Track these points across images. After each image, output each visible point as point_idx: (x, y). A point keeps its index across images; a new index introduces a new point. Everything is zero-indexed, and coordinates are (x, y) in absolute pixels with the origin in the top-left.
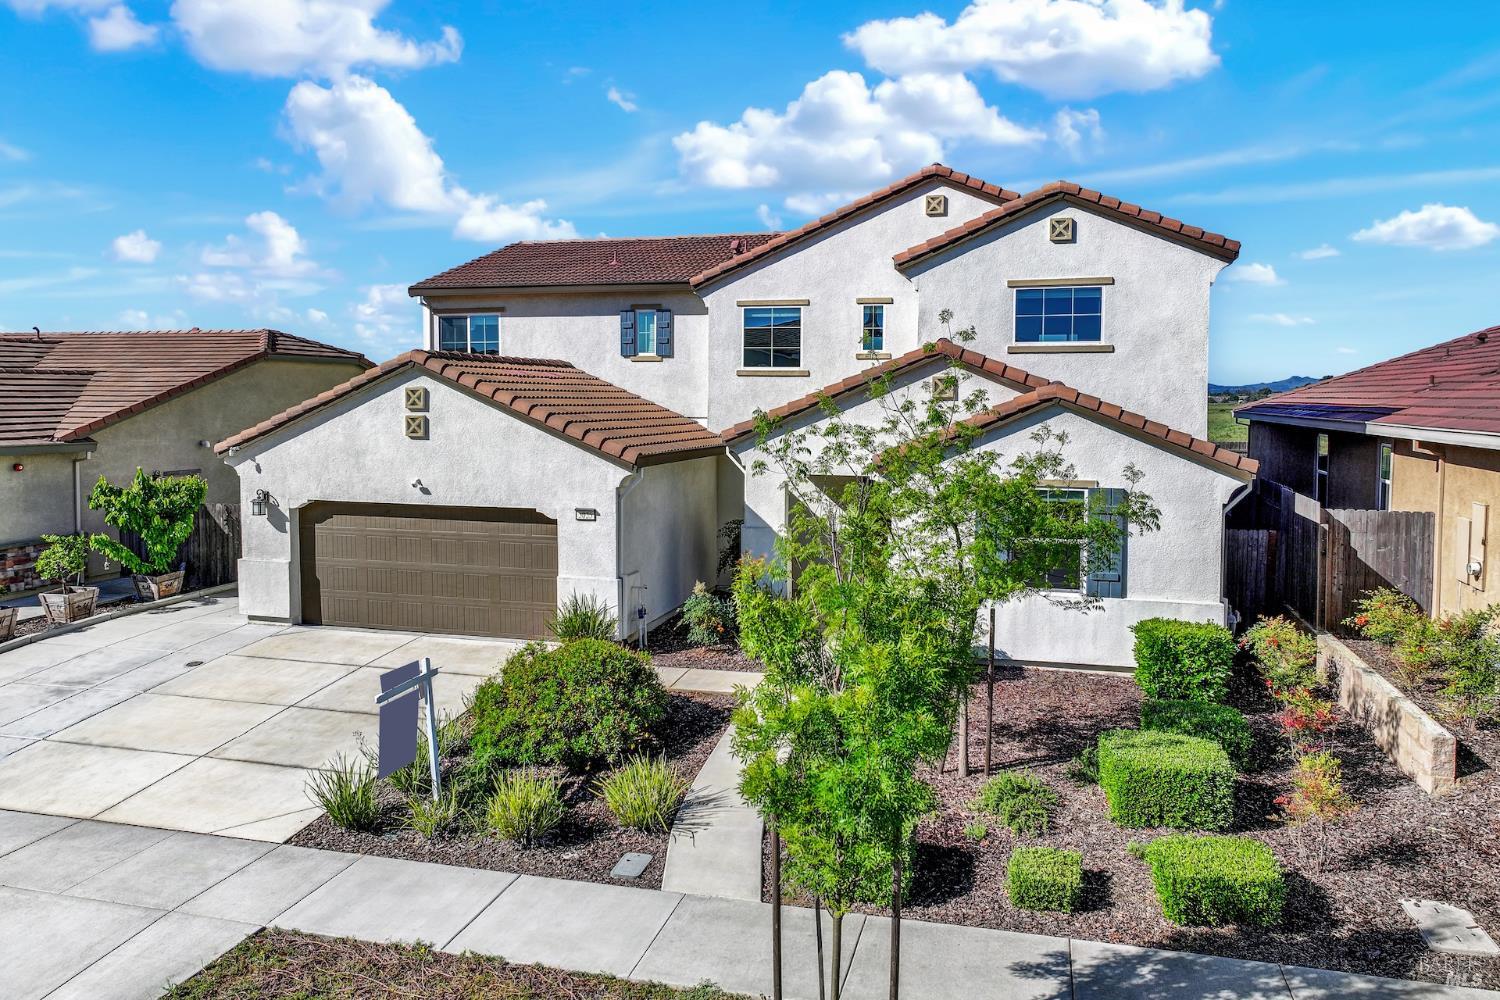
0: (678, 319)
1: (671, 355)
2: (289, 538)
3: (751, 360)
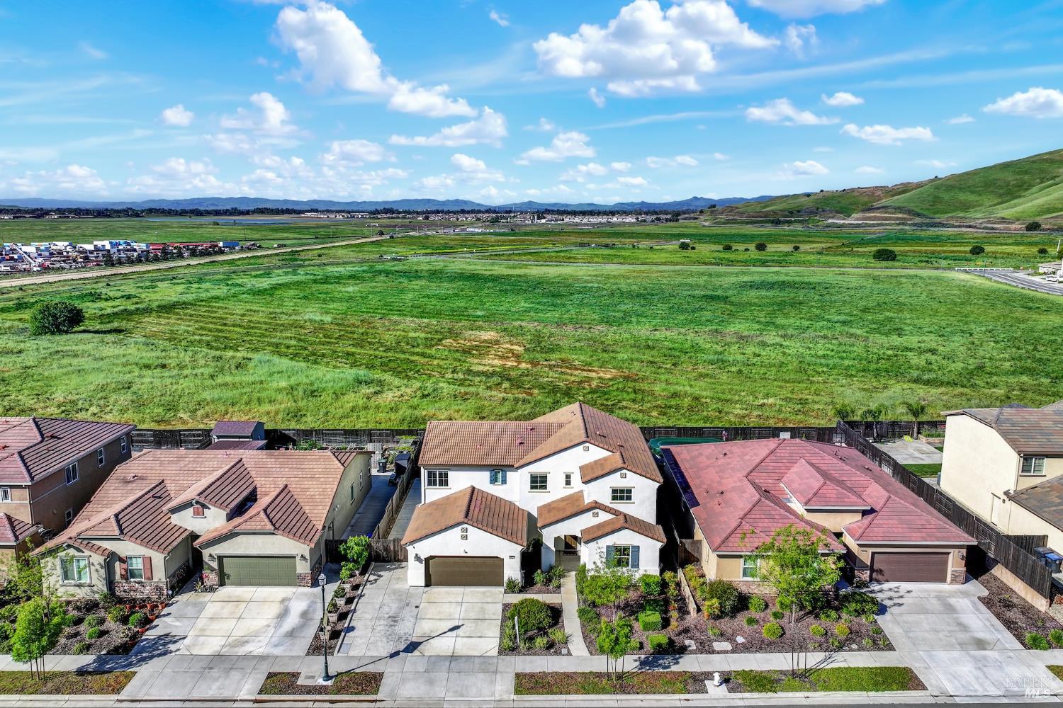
0: (507, 473)
1: (506, 484)
2: (423, 565)
3: (532, 488)
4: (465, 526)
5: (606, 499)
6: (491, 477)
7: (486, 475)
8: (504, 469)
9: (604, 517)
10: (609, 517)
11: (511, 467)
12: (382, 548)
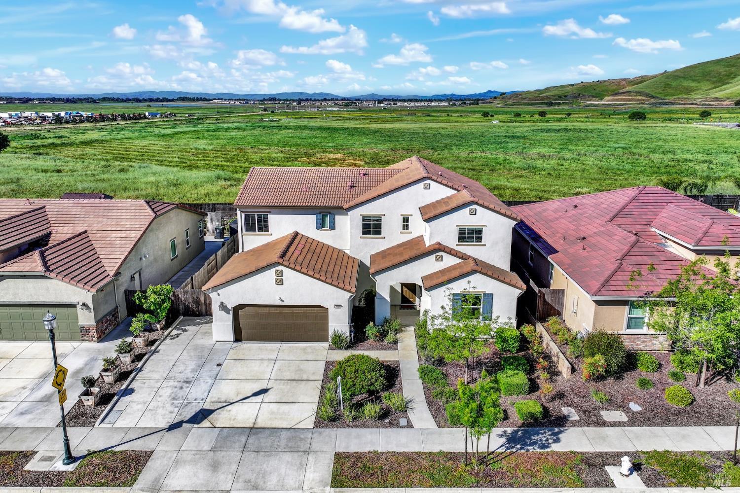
0: (336, 216)
1: (334, 229)
2: (230, 317)
3: (364, 233)
4: (280, 268)
5: (451, 241)
6: (317, 220)
7: (312, 219)
8: (332, 211)
9: (449, 261)
10: (456, 261)
11: (341, 210)
12: (191, 300)
